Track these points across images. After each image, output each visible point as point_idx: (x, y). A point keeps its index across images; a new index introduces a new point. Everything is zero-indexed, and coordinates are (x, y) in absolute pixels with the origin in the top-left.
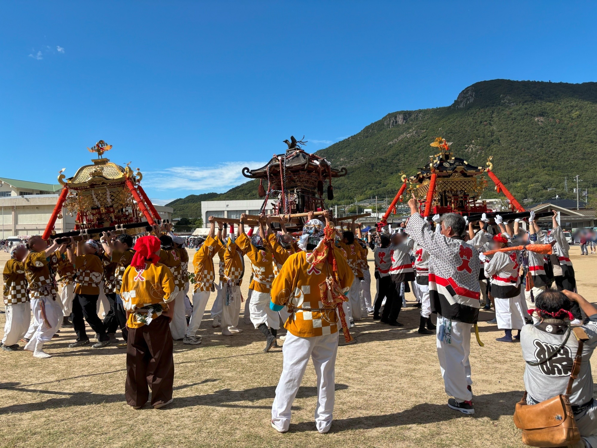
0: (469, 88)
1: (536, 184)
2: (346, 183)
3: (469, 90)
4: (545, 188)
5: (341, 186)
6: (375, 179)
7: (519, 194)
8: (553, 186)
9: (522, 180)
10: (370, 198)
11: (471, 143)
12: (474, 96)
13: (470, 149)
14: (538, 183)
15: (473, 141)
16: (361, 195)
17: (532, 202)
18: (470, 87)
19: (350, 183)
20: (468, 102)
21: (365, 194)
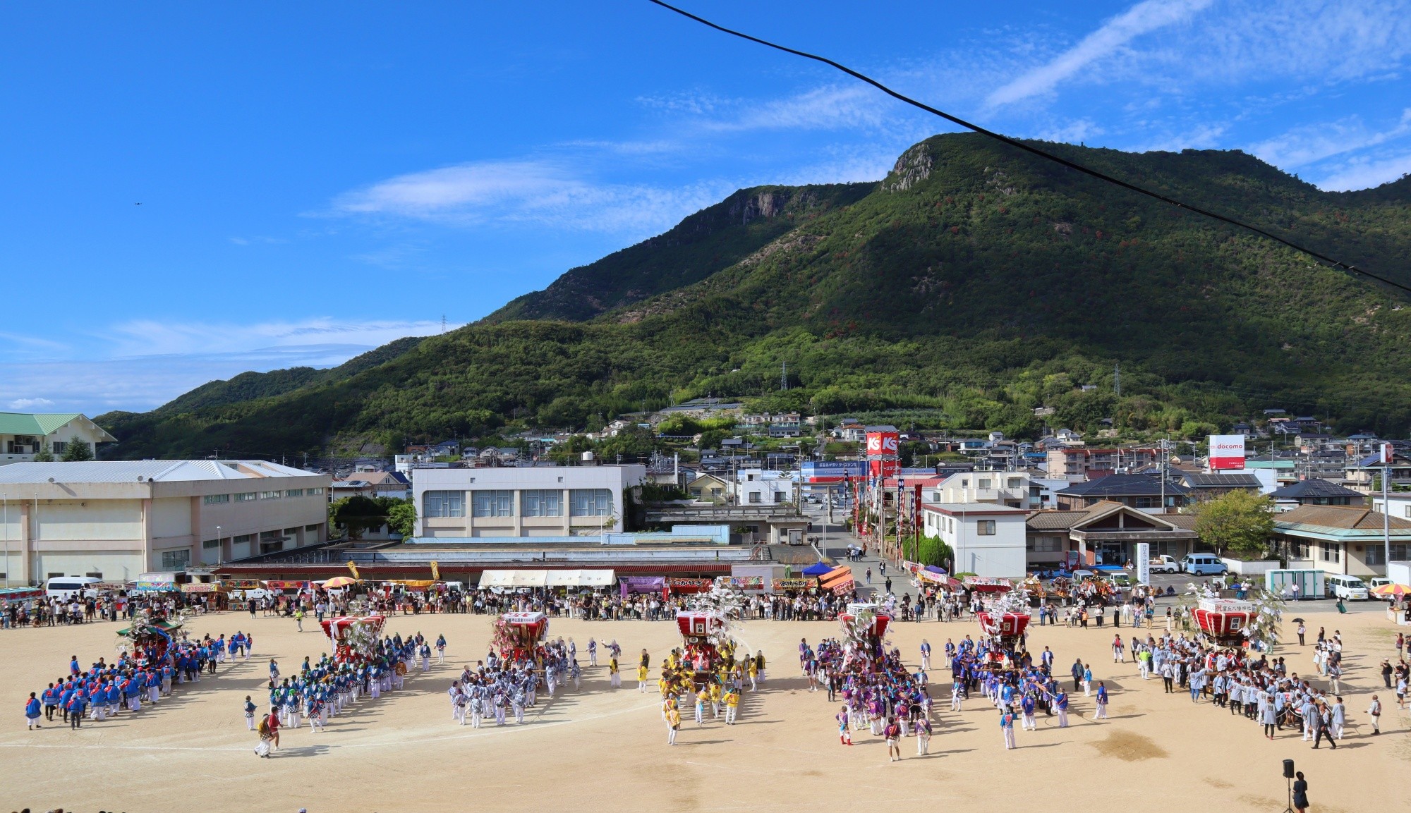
0: (919, 147)
1: (1060, 374)
2: (647, 357)
3: (919, 151)
4: (1079, 386)
5: (636, 365)
6: (714, 348)
7: (1027, 396)
8: (1093, 381)
9: (1033, 364)
10: (704, 396)
11: (926, 274)
12: (929, 165)
13: (924, 287)
14: (1063, 374)
15: (929, 269)
16: (683, 388)
17: (1053, 416)
18: (921, 144)
19: (657, 357)
20: (918, 178)
21: (693, 386)
